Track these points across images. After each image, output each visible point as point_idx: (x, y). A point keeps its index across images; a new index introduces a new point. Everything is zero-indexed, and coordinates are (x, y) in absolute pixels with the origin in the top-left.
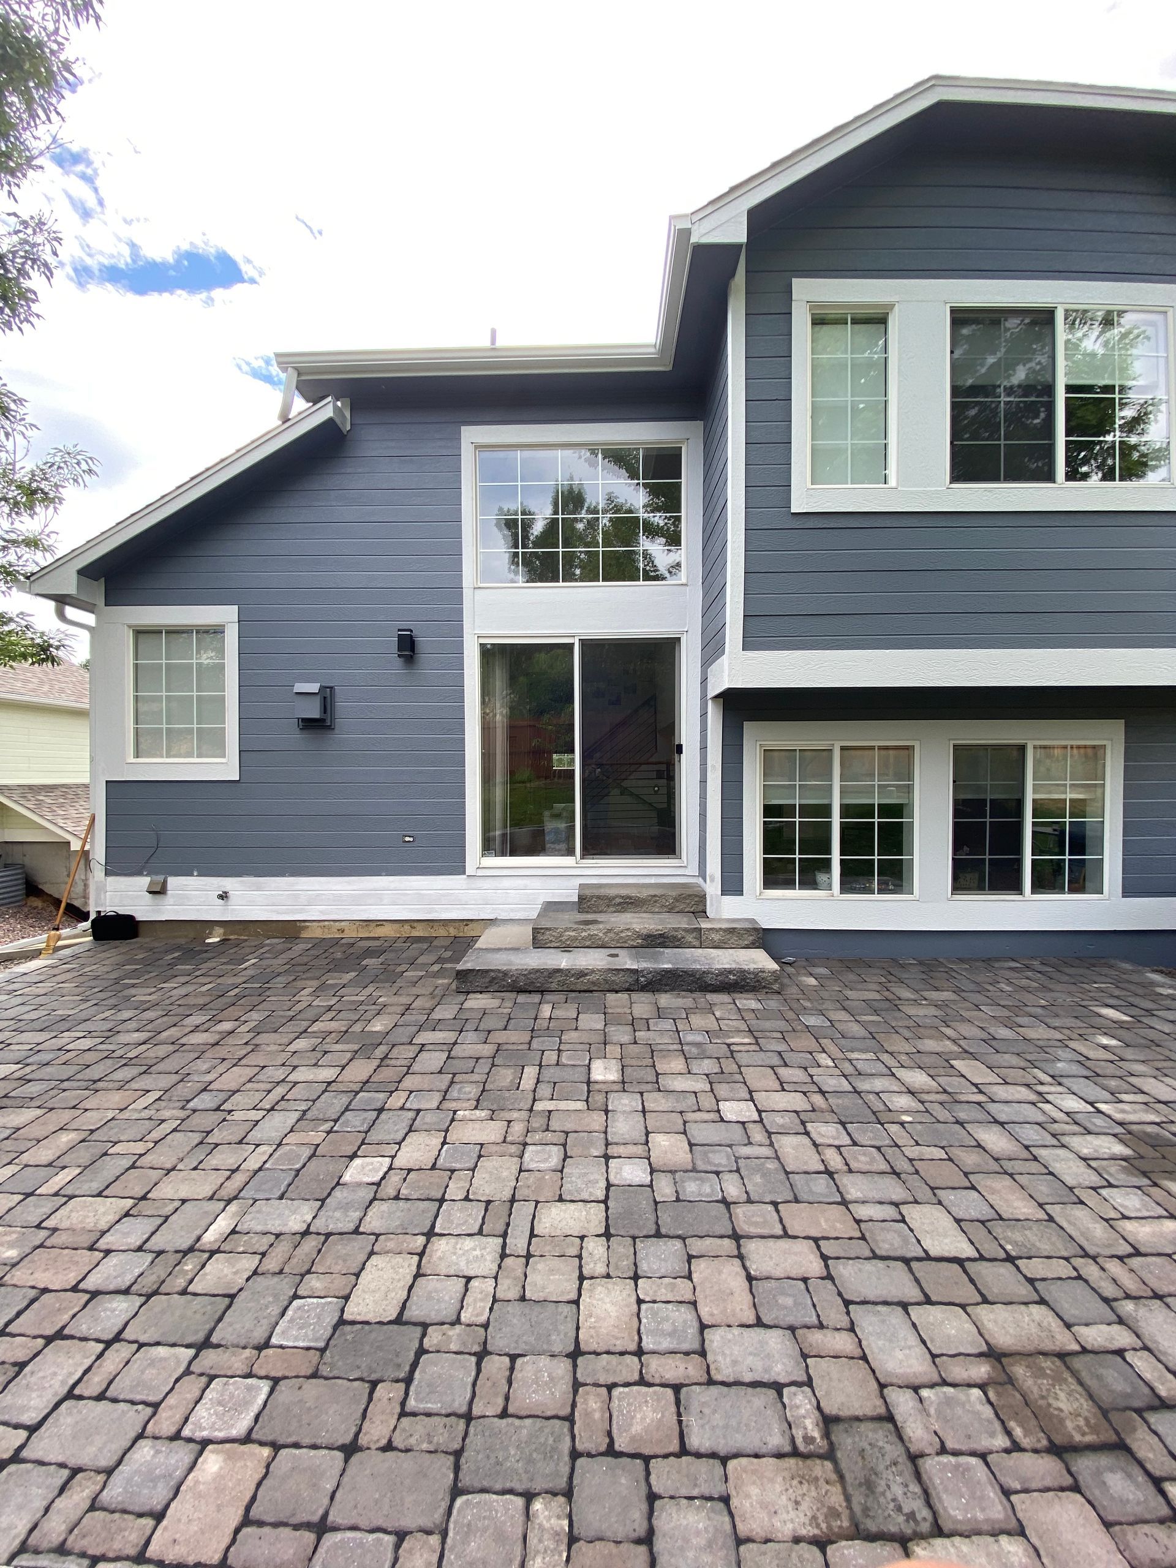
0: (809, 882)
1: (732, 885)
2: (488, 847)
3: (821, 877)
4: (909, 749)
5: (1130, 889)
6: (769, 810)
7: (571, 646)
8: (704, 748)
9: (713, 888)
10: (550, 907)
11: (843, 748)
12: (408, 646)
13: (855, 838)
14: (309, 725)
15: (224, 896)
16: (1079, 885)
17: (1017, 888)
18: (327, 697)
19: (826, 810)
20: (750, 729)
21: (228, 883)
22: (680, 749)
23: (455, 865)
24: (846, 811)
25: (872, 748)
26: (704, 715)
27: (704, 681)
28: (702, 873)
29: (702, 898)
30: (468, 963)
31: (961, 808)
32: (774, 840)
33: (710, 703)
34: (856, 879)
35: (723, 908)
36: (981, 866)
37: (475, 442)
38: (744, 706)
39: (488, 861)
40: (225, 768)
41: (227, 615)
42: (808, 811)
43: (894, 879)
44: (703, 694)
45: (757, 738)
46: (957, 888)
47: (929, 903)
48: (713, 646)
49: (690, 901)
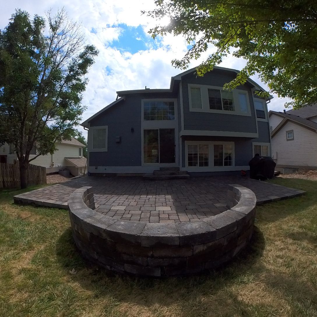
1: (184, 166)
2: (145, 162)
3: (196, 165)
4: (208, 145)
5: (236, 165)
6: (189, 154)
7: (158, 130)
8: (179, 145)
9: (181, 166)
10: (155, 171)
11: (199, 145)
12: (132, 130)
13: (201, 158)
14: (118, 143)
15: (105, 169)
18: (120, 138)
19: (197, 154)
21: (106, 167)
22: (175, 146)
23: (140, 164)
24: (200, 154)
25: (203, 145)
26: (179, 139)
28: (179, 165)
29: (179, 168)
30: (143, 178)
31: (215, 154)
32: (190, 159)
34: (201, 165)
35: (182, 169)
36: (218, 163)
37: (143, 101)
38: (185, 138)
39: (145, 164)
40: (105, 150)
41: (106, 127)
42: (194, 154)
43: (206, 164)
44: (179, 136)
45: (187, 143)
46: (215, 165)
47: (211, 168)
48: (180, 130)
49: (178, 169)
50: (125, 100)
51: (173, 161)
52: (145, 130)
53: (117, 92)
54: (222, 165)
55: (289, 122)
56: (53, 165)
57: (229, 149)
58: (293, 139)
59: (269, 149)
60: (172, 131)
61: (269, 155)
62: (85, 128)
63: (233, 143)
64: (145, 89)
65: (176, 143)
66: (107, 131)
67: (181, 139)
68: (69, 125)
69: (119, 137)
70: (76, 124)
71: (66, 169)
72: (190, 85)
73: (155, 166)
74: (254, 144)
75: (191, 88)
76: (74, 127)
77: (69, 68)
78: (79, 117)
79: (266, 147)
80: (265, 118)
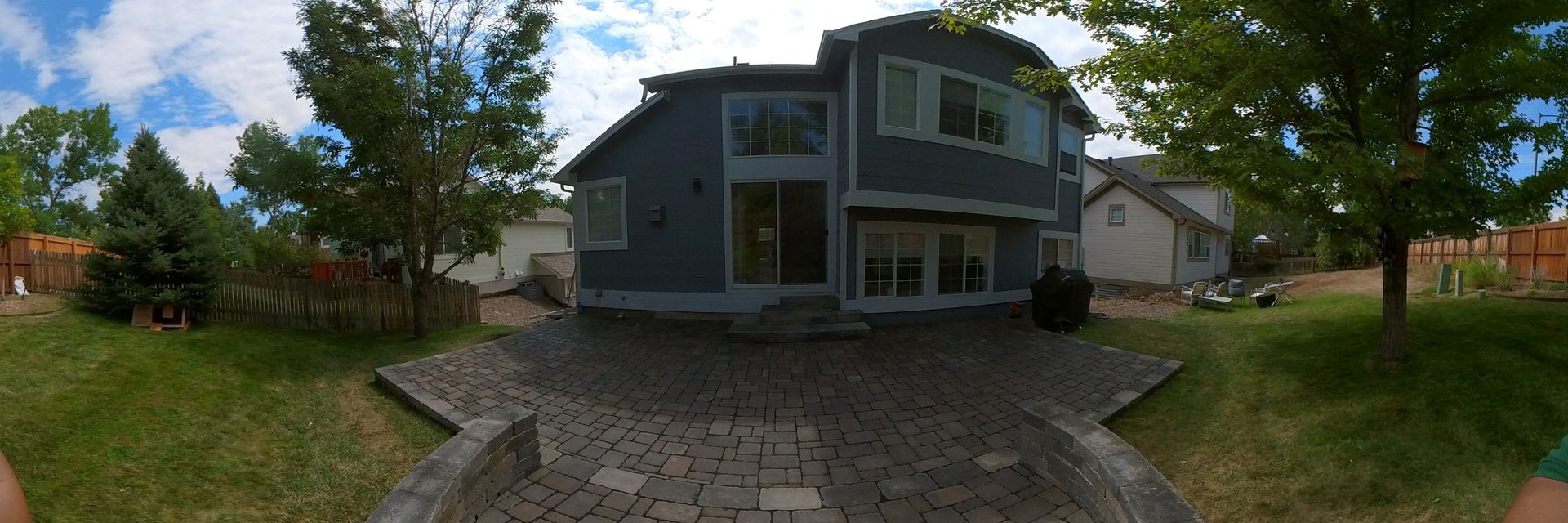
0: (884, 292)
1: (851, 295)
2: (736, 279)
3: (889, 290)
4: (923, 232)
5: (999, 286)
6: (868, 261)
7: (775, 183)
8: (839, 232)
9: (843, 296)
10: (766, 308)
11: (898, 232)
12: (698, 186)
13: (903, 272)
14: (655, 223)
15: (623, 299)
16: (980, 289)
17: (960, 290)
18: (663, 211)
19: (891, 261)
20: (860, 225)
21: (626, 293)
22: (827, 232)
23: (720, 286)
24: (900, 261)
25: (909, 234)
26: (839, 216)
27: (839, 201)
28: (838, 290)
29: (837, 300)
30: (731, 331)
31: (942, 260)
32: (870, 273)
33: (842, 211)
34: (902, 290)
35: (848, 306)
36: (949, 283)
37: (728, 99)
38: (857, 213)
39: (736, 286)
40: (622, 244)
41: (624, 180)
42: (884, 261)
43: (917, 289)
44: (839, 205)
45: (863, 227)
46: (940, 290)
47: (930, 298)
48: (843, 186)
49: (832, 303)
51: (820, 277)
52: (734, 186)
55: (1116, 188)
57: (980, 246)
58: (1122, 224)
59: (1075, 251)
60: (817, 187)
61: (1074, 266)
62: (565, 186)
63: (990, 232)
64: (732, 65)
65: (831, 225)
66: (624, 190)
67: (844, 216)
69: (658, 208)
73: (766, 292)
74: (1044, 234)
79: (1070, 242)
80: (1075, 174)
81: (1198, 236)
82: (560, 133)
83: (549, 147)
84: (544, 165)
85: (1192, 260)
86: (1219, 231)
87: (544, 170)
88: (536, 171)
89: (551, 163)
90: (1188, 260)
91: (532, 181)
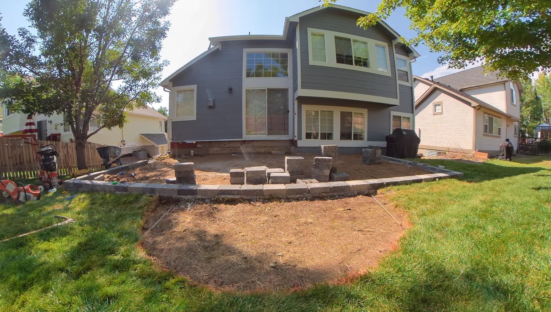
0: (314, 138)
1: (300, 138)
2: (247, 133)
3: (317, 137)
4: (332, 112)
5: (369, 140)
6: (307, 123)
7: (265, 90)
8: (294, 111)
9: (296, 139)
11: (321, 111)
12: (230, 90)
13: (323, 128)
14: (210, 107)
16: (360, 139)
18: (214, 101)
19: (318, 123)
20: (304, 107)
22: (288, 111)
23: (240, 136)
24: (322, 123)
25: (326, 111)
26: (294, 102)
28: (294, 135)
31: (342, 124)
32: (308, 129)
33: (295, 100)
34: (323, 137)
36: (346, 135)
37: (246, 51)
38: (303, 100)
39: (247, 136)
40: (194, 118)
41: (194, 87)
42: (314, 123)
43: (330, 137)
44: (294, 97)
45: (305, 108)
46: (341, 139)
47: (336, 142)
48: (295, 89)
50: (220, 49)
51: (286, 132)
52: (247, 90)
53: (210, 39)
54: (351, 139)
55: (437, 91)
56: (124, 144)
58: (441, 113)
59: (410, 122)
60: (284, 91)
62: (166, 89)
63: (365, 111)
64: (248, 35)
65: (290, 108)
66: (195, 91)
67: (296, 102)
68: (143, 86)
69: (212, 100)
70: (154, 85)
71: (142, 149)
72: (310, 30)
73: (261, 138)
74: (393, 113)
75: (312, 34)
76: (151, 90)
77: (142, 6)
78: (157, 75)
79: (408, 118)
80: (408, 81)
81: (491, 120)
82: (167, 63)
83: (159, 69)
84: (155, 79)
85: (487, 136)
86: (508, 118)
87: (154, 81)
88: (150, 81)
89: (157, 78)
90: (484, 135)
91: (148, 86)
